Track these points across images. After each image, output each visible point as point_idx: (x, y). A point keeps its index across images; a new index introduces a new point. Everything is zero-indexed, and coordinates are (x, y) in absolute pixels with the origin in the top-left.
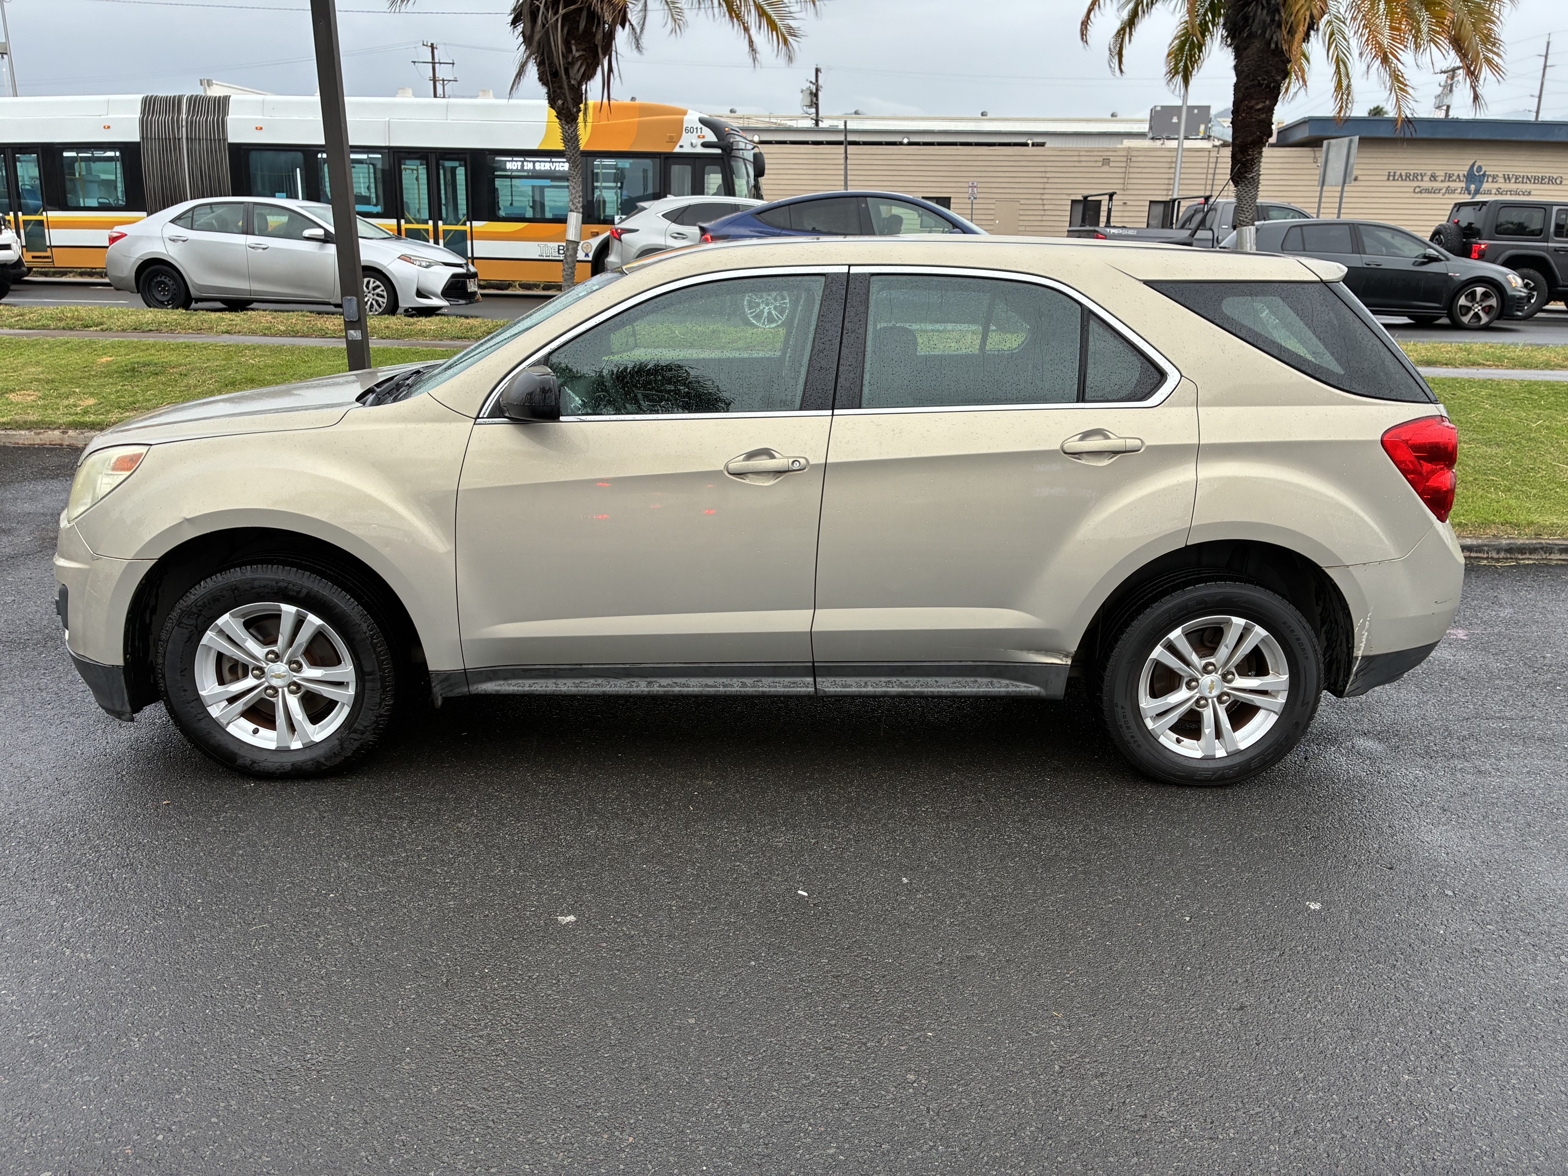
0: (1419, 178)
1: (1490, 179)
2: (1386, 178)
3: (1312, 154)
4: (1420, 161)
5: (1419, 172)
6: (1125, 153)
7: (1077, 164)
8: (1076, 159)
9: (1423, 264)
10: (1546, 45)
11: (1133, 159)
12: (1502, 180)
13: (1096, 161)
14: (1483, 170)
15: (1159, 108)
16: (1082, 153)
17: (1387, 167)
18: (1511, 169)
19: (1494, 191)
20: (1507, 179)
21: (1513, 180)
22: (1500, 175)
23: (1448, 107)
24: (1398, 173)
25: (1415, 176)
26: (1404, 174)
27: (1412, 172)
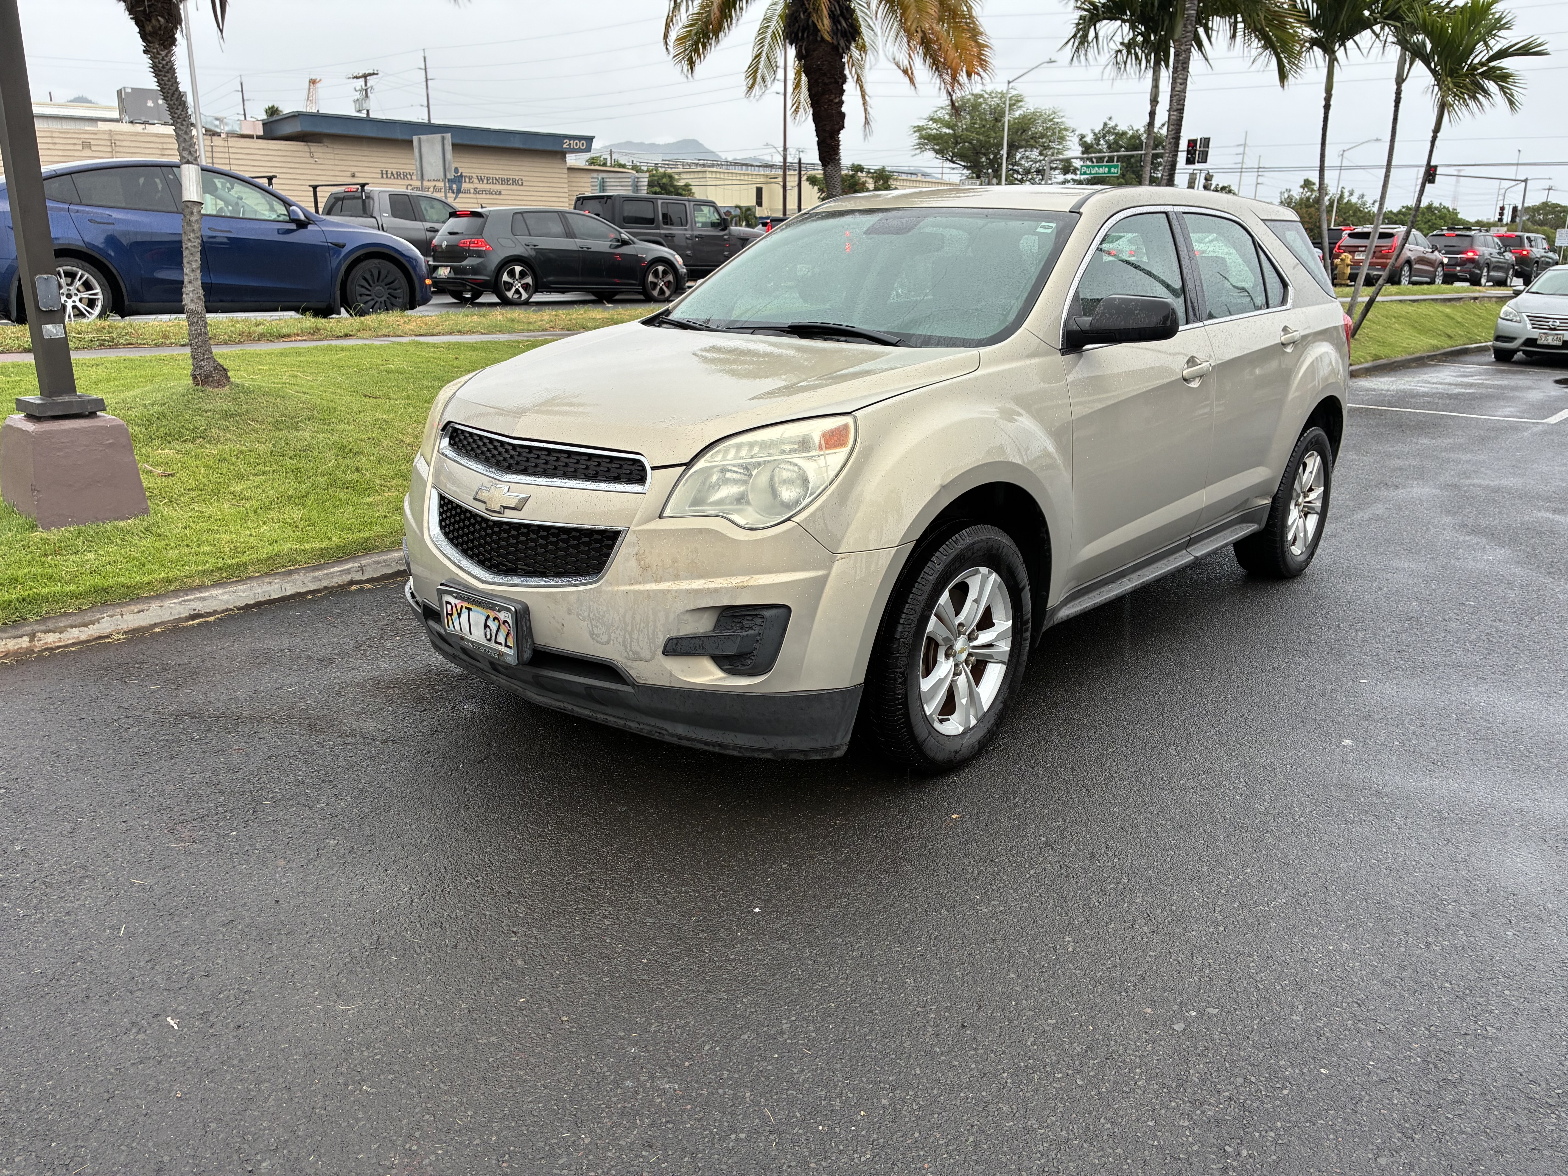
0: (409, 177)
1: (467, 180)
2: (380, 176)
3: (306, 149)
4: (404, 161)
5: (408, 171)
6: (107, 137)
7: (51, 147)
8: (49, 140)
9: (618, 247)
10: (423, 60)
11: (118, 143)
12: (476, 181)
13: (75, 144)
14: (460, 171)
15: (129, 90)
16: (55, 135)
17: (383, 165)
18: (482, 171)
19: (472, 191)
20: (480, 180)
21: (485, 181)
22: (474, 176)
23: (368, 111)
24: (389, 172)
25: (405, 175)
26: (395, 173)
27: (402, 171)
